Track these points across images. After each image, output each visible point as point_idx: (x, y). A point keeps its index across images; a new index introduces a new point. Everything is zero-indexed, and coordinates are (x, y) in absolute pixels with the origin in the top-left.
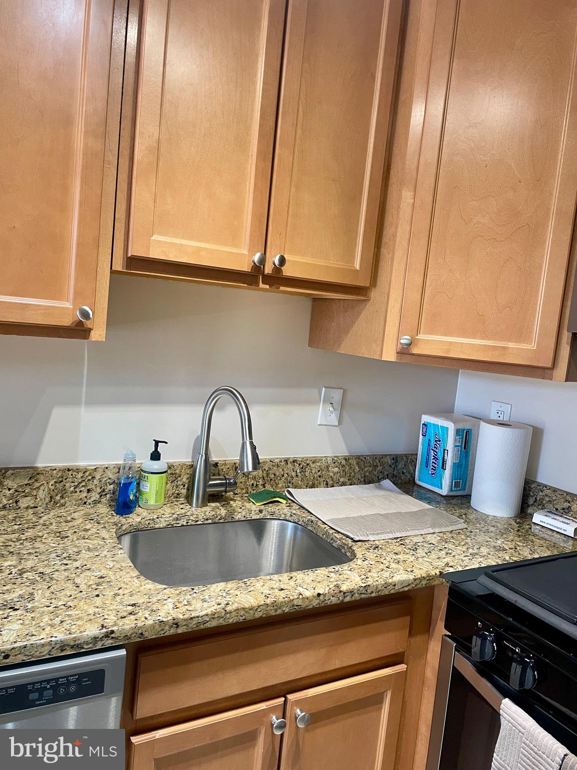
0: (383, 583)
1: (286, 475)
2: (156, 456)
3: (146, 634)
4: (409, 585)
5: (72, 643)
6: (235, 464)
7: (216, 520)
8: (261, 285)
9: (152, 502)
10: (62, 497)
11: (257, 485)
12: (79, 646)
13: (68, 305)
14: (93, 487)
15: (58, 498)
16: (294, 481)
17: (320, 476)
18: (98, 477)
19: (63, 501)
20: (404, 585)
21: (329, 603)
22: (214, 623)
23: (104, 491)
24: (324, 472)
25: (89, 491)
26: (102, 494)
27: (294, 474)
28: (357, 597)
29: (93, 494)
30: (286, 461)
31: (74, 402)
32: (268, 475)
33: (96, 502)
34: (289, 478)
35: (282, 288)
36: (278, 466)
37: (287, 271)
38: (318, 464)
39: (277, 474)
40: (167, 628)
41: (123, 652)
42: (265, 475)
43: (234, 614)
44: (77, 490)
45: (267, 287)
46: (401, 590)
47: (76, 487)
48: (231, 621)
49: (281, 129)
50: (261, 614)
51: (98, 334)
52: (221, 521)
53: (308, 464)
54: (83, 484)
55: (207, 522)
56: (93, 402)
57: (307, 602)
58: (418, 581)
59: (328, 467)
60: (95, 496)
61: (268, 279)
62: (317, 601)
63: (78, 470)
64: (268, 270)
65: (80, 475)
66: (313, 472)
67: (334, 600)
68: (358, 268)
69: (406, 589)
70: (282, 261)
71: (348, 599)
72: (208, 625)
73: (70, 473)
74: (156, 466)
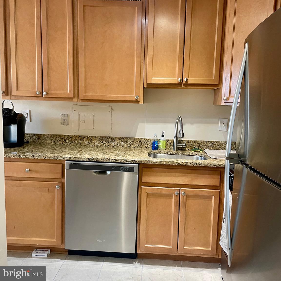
0: (207, 163)
1: (206, 146)
2: (163, 136)
3: (142, 162)
4: (216, 165)
5: (128, 160)
6: (188, 141)
7: (179, 154)
8: (183, 87)
9: (162, 148)
10: (141, 145)
11: (196, 148)
12: (129, 161)
13: (134, 96)
14: (148, 144)
15: (140, 146)
16: (209, 148)
17: (219, 147)
18: (149, 141)
19: (141, 147)
20: (214, 165)
21: (189, 165)
22: (158, 163)
23: (151, 145)
24: (221, 146)
25: (147, 145)
26: (150, 146)
27: (209, 146)
28: (198, 165)
29: (148, 146)
30: (206, 141)
31: (143, 122)
32: (200, 145)
33: (149, 148)
34: (207, 147)
35: (189, 87)
36: (203, 143)
37: (190, 82)
38: (218, 143)
39: (203, 145)
40: (147, 162)
41: (138, 165)
42: (199, 145)
43: (163, 162)
44: (144, 144)
45: (185, 87)
46: (214, 166)
47: (144, 143)
48: (162, 164)
49: (186, 45)
50: (170, 164)
51: (141, 102)
52: (180, 154)
53: (214, 143)
54: (146, 143)
55: (176, 154)
56: (148, 122)
57: (183, 164)
58: (220, 165)
59: (222, 144)
60: (149, 146)
61: (184, 85)
62: (186, 164)
63: (144, 139)
64: (184, 82)
65: (145, 140)
66: (217, 145)
67: (191, 165)
68: (214, 79)
69: (216, 166)
70: (187, 80)
71: (195, 165)
72: (156, 163)
73: (143, 139)
74: (163, 138)
